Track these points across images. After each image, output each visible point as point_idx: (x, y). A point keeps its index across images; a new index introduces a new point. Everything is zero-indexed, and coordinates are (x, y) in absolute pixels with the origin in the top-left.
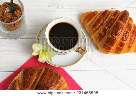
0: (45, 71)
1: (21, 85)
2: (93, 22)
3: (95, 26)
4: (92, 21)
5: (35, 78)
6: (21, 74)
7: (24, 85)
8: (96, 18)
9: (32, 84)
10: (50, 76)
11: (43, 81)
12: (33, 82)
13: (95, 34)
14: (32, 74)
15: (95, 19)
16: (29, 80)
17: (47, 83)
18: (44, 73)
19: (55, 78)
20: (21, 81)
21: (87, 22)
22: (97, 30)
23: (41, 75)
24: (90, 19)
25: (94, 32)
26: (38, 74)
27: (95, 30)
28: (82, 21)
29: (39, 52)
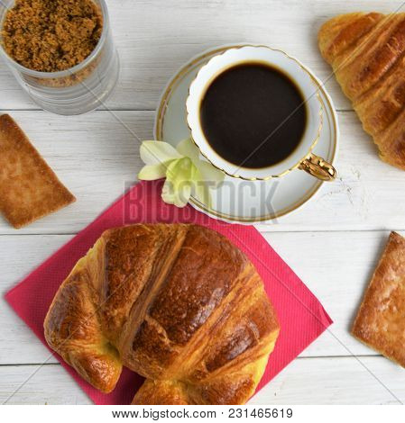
0: (184, 244)
1: (99, 293)
2: (361, 55)
3: (369, 71)
4: (357, 51)
5: (147, 272)
6: (100, 251)
7: (108, 294)
8: (374, 42)
9: (138, 294)
10: (204, 266)
11: (179, 283)
12: (141, 286)
13: (367, 103)
14: (136, 255)
15: (370, 46)
16: (127, 276)
17: (192, 291)
18: (181, 255)
19: (219, 271)
20: (98, 278)
21: (342, 53)
22: (375, 86)
23: (171, 259)
24: (353, 45)
25: (366, 94)
26: (161, 255)
27: (368, 85)
28: (323, 47)
29: (164, 167)
